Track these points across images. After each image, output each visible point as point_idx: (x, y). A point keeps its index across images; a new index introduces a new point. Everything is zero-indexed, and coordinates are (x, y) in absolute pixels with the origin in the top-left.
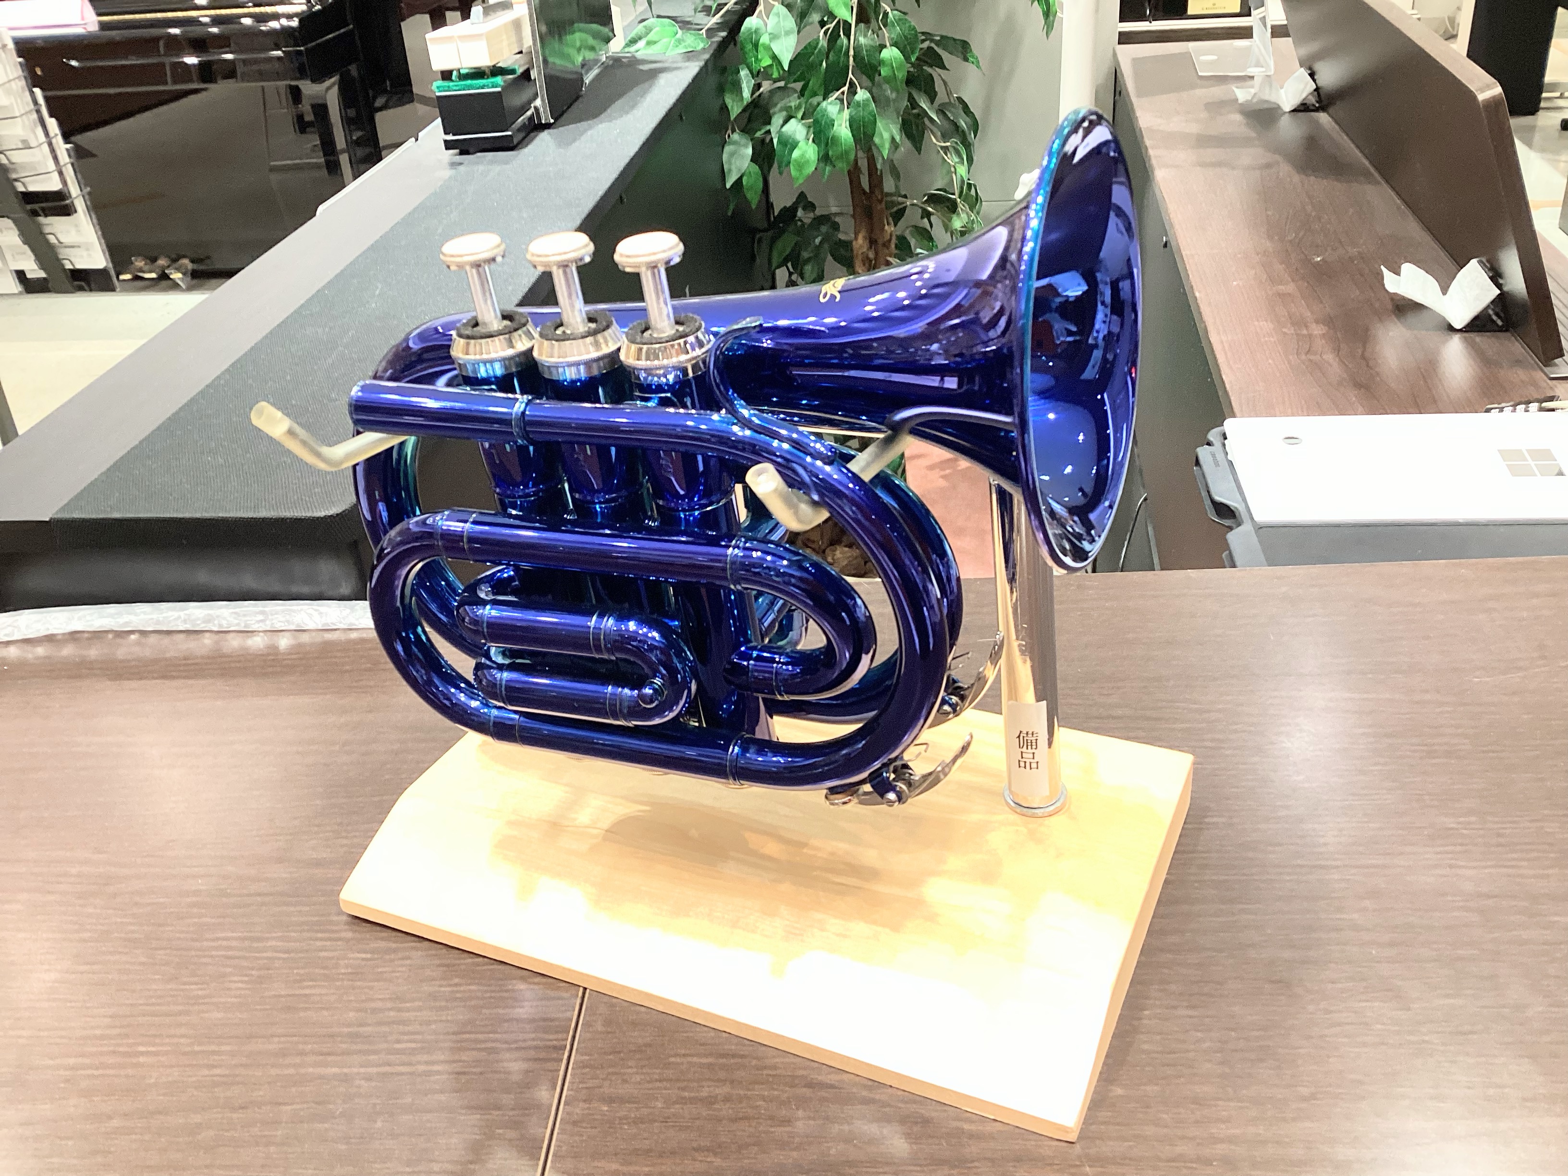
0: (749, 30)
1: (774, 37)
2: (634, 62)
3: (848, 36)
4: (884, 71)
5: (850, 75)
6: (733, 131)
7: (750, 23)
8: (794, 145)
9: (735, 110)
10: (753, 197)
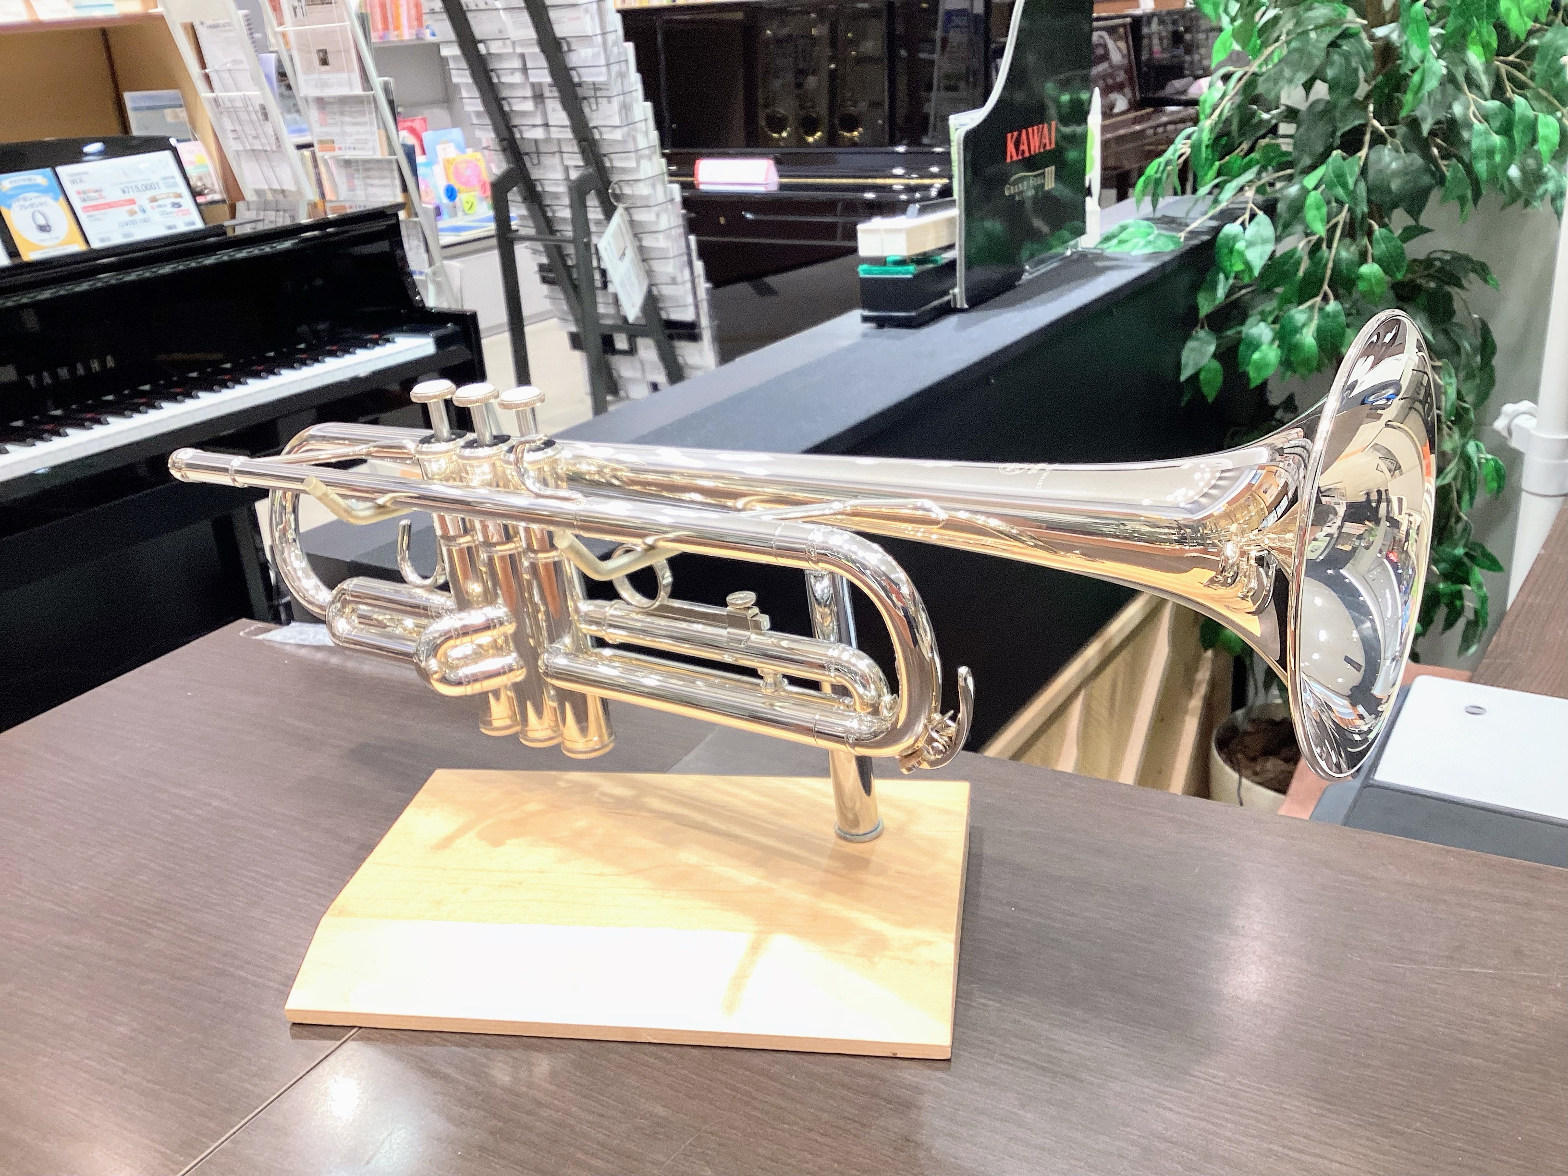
0: (1227, 236)
1: (1250, 244)
2: (1100, 257)
3: (1329, 247)
4: (1361, 286)
5: (1326, 287)
6: (1202, 327)
7: (1231, 229)
8: (1255, 346)
9: (1205, 308)
10: (1211, 393)
